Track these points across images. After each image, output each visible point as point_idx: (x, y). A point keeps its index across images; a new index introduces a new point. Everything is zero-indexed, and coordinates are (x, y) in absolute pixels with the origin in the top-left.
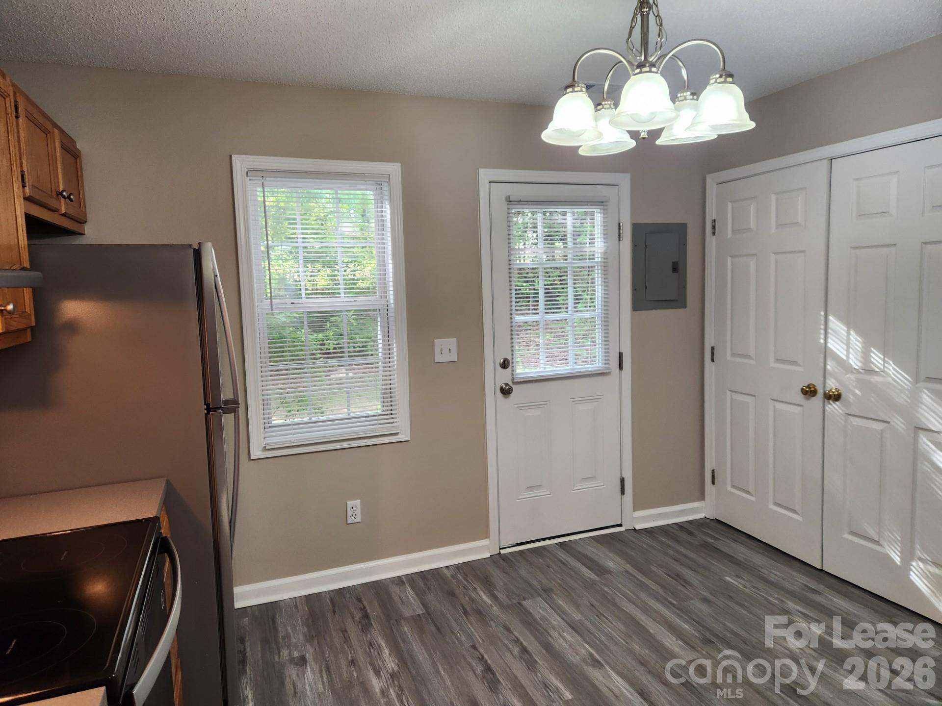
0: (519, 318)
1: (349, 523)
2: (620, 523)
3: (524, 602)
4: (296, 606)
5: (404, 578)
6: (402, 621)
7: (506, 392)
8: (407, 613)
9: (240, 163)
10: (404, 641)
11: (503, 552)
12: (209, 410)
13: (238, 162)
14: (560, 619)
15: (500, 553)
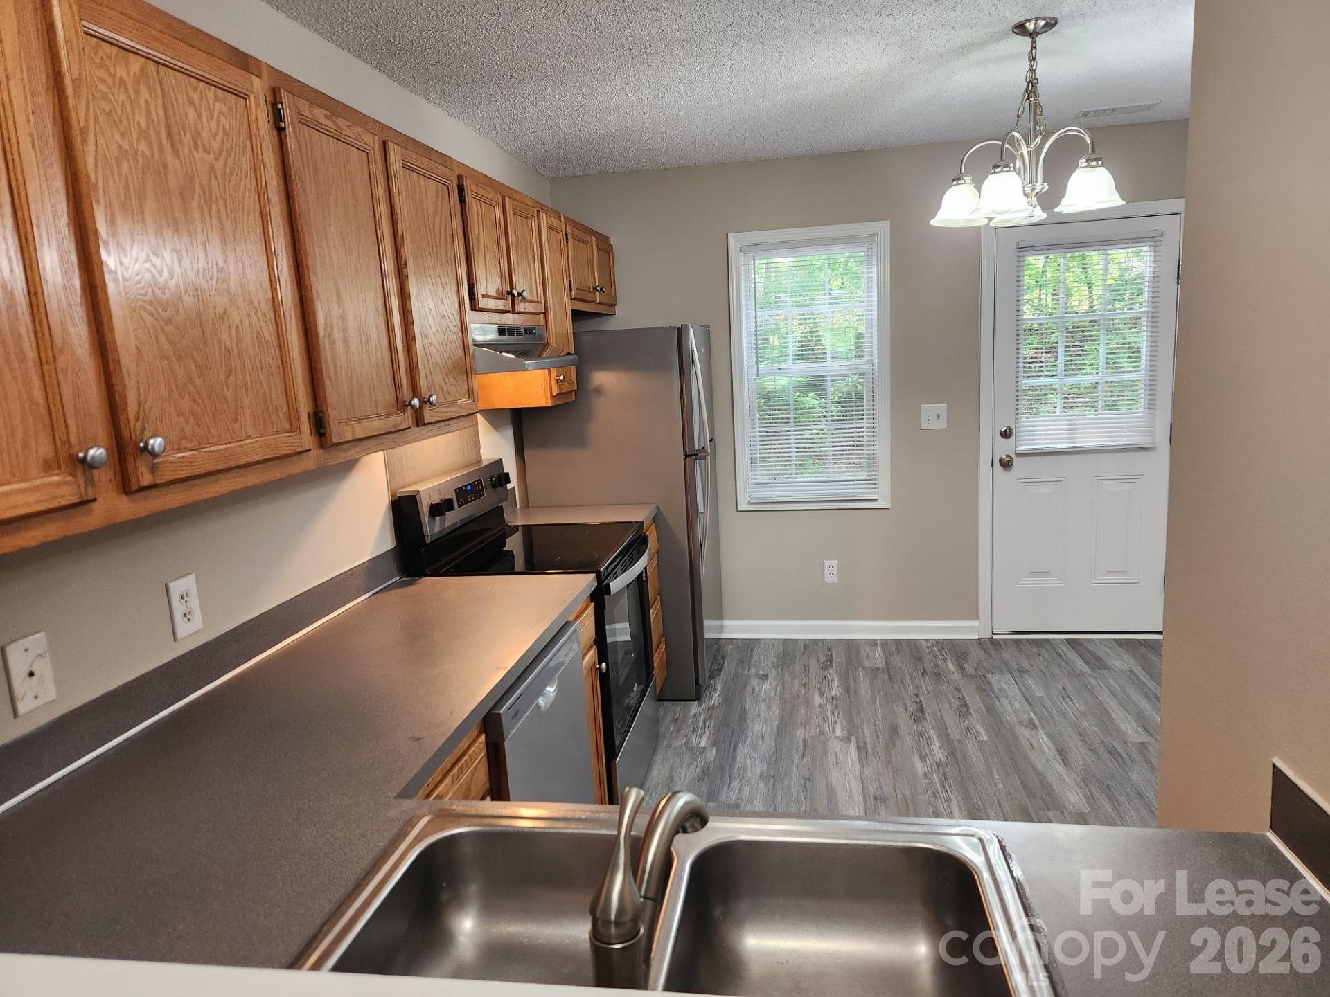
0: (1026, 382)
1: (826, 580)
2: (1161, 630)
3: (990, 676)
4: (773, 645)
5: (878, 642)
6: (861, 669)
7: (1006, 464)
8: (867, 664)
9: (735, 240)
10: (855, 681)
11: (995, 637)
12: (686, 456)
13: (733, 240)
14: (1018, 692)
15: (992, 638)
